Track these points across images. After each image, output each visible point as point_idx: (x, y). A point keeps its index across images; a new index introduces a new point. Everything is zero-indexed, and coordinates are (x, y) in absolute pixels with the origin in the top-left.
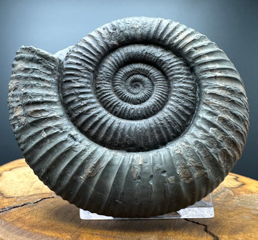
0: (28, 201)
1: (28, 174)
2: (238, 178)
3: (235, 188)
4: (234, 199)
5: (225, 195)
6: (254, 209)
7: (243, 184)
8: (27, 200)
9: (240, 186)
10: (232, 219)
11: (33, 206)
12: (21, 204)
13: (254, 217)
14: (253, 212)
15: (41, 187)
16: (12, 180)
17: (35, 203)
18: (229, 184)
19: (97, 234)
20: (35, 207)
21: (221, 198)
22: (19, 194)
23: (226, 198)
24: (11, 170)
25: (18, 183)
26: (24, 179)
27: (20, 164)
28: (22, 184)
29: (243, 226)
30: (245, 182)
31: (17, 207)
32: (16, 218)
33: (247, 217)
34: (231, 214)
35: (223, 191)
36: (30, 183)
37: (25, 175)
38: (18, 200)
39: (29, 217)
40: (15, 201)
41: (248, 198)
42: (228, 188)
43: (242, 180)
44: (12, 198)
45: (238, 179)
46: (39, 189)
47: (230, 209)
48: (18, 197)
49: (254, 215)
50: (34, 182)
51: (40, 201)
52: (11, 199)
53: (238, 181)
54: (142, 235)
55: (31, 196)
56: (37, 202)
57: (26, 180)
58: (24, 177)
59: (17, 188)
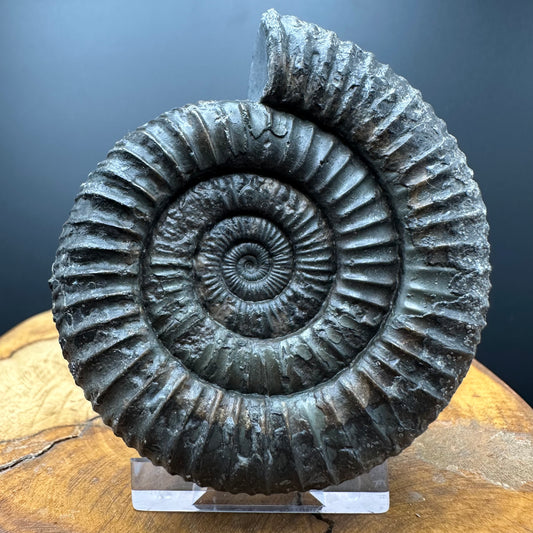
0: (26, 453)
1: (42, 364)
6: (441, 471)
8: (25, 450)
11: (32, 467)
12: (11, 463)
13: (432, 496)
14: (435, 478)
15: (58, 408)
16: (9, 388)
17: (39, 455)
20: (36, 470)
22: (14, 431)
24: (12, 354)
25: (17, 399)
26: (32, 383)
27: (33, 333)
28: (24, 399)
31: (4, 469)
36: (37, 397)
37: (36, 368)
38: (10, 449)
39: (20, 497)
40: (2, 454)
41: (443, 433)
46: (53, 413)
48: (9, 441)
50: (48, 392)
51: (48, 450)
55: (34, 435)
56: (43, 453)
57: (35, 388)
58: (34, 375)
59: (14, 415)
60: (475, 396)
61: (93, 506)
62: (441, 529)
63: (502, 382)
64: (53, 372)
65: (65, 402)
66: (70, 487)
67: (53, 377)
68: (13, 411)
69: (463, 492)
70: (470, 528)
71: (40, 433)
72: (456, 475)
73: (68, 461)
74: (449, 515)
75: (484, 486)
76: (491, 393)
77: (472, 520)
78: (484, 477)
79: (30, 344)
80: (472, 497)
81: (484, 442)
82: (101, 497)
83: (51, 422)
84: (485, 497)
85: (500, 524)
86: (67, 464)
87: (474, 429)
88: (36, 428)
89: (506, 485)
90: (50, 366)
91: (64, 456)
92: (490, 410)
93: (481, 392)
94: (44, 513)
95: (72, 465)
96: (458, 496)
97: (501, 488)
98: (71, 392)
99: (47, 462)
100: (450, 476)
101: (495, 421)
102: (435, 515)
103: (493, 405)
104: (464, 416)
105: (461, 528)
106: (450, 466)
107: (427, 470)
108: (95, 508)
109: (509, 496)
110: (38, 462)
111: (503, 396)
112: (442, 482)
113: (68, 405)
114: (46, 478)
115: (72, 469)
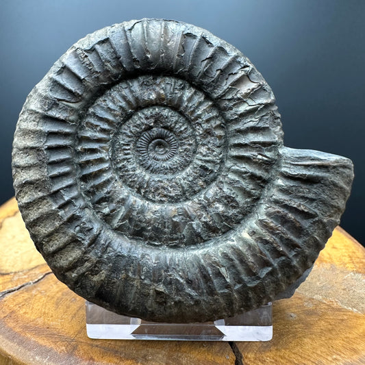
0: (27, 280)
6: (310, 299)
8: (25, 279)
11: (31, 290)
12: (17, 287)
13: (303, 316)
14: (305, 304)
16: (14, 237)
17: (36, 282)
19: (97, 346)
20: (34, 292)
22: (19, 266)
24: (15, 213)
25: (19, 244)
29: (281, 335)
31: (13, 291)
32: (8, 312)
38: (16, 278)
39: (24, 310)
40: (11, 281)
44: (8, 274)
48: (15, 273)
49: (304, 312)
51: (42, 278)
52: (7, 276)
54: (150, 350)
55: (32, 269)
56: (38, 281)
59: (18, 255)
60: (334, 248)
61: (73, 317)
62: (310, 338)
63: (352, 238)
66: (57, 304)
68: (17, 252)
69: (324, 314)
70: (330, 339)
71: (36, 267)
72: (320, 302)
73: (55, 286)
74: (316, 329)
75: (339, 310)
76: (345, 246)
77: (331, 333)
78: (340, 304)
80: (332, 317)
81: (340, 280)
82: (78, 311)
84: (340, 318)
85: (351, 336)
86: (54, 289)
87: (333, 270)
88: (33, 264)
89: (355, 310)
91: (52, 283)
92: (344, 258)
93: (337, 245)
94: (40, 321)
95: (58, 289)
96: (321, 316)
97: (352, 312)
99: (41, 287)
100: (316, 303)
101: (348, 265)
102: (306, 329)
103: (347, 255)
104: (326, 261)
105: (323, 338)
106: (316, 296)
107: (299, 298)
108: (74, 319)
109: (358, 317)
110: (35, 287)
111: (353, 248)
112: (311, 306)
114: (41, 298)
115: (58, 292)
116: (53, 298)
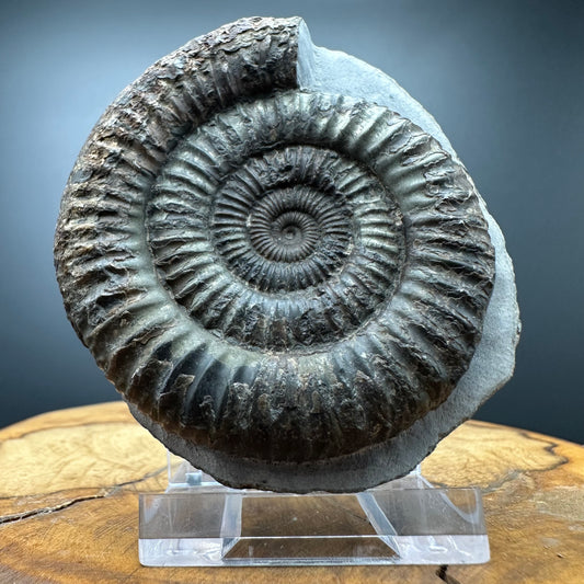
0: (41, 507)
1: (59, 444)
2: (555, 446)
3: (541, 471)
4: (532, 497)
5: (510, 488)
6: (577, 522)
7: (566, 461)
8: (39, 505)
9: (554, 467)
10: (514, 545)
11: (48, 519)
12: (23, 514)
13: (573, 542)
14: (572, 528)
15: (79, 475)
16: (20, 459)
17: (57, 510)
18: (529, 461)
20: (53, 521)
21: (500, 496)
22: (27, 489)
23: (513, 495)
24: (23, 436)
25: (29, 467)
26: (47, 456)
27: (49, 422)
28: (40, 467)
29: (538, 564)
30: (569, 456)
31: (14, 520)
32: (4, 544)
33: (553, 541)
34: (515, 534)
35: (510, 480)
36: (56, 465)
37: (51, 446)
38: (20, 503)
39: (34, 542)
40: (12, 506)
41: (568, 493)
42: (524, 472)
43: (563, 452)
44: (8, 498)
45: (556, 450)
46: (73, 479)
47: (515, 521)
48: (20, 498)
49: (572, 536)
51: (69, 505)
52: (4, 501)
53: (553, 453)
55: (51, 494)
56: (62, 508)
57: (51, 459)
58: (49, 451)
59: (25, 478)
61: (128, 549)
64: (71, 449)
65: (86, 471)
66: (97, 534)
67: (73, 453)
68: (25, 475)
71: (57, 492)
73: (93, 515)
79: (44, 429)
83: (71, 485)
86: (93, 517)
88: (53, 488)
90: (67, 445)
91: (88, 511)
94: (64, 554)
95: (98, 517)
98: (93, 464)
99: (64, 515)
107: (557, 522)
108: (131, 550)
110: (56, 515)
113: (91, 472)
114: (67, 527)
115: (98, 520)
116: (88, 527)
